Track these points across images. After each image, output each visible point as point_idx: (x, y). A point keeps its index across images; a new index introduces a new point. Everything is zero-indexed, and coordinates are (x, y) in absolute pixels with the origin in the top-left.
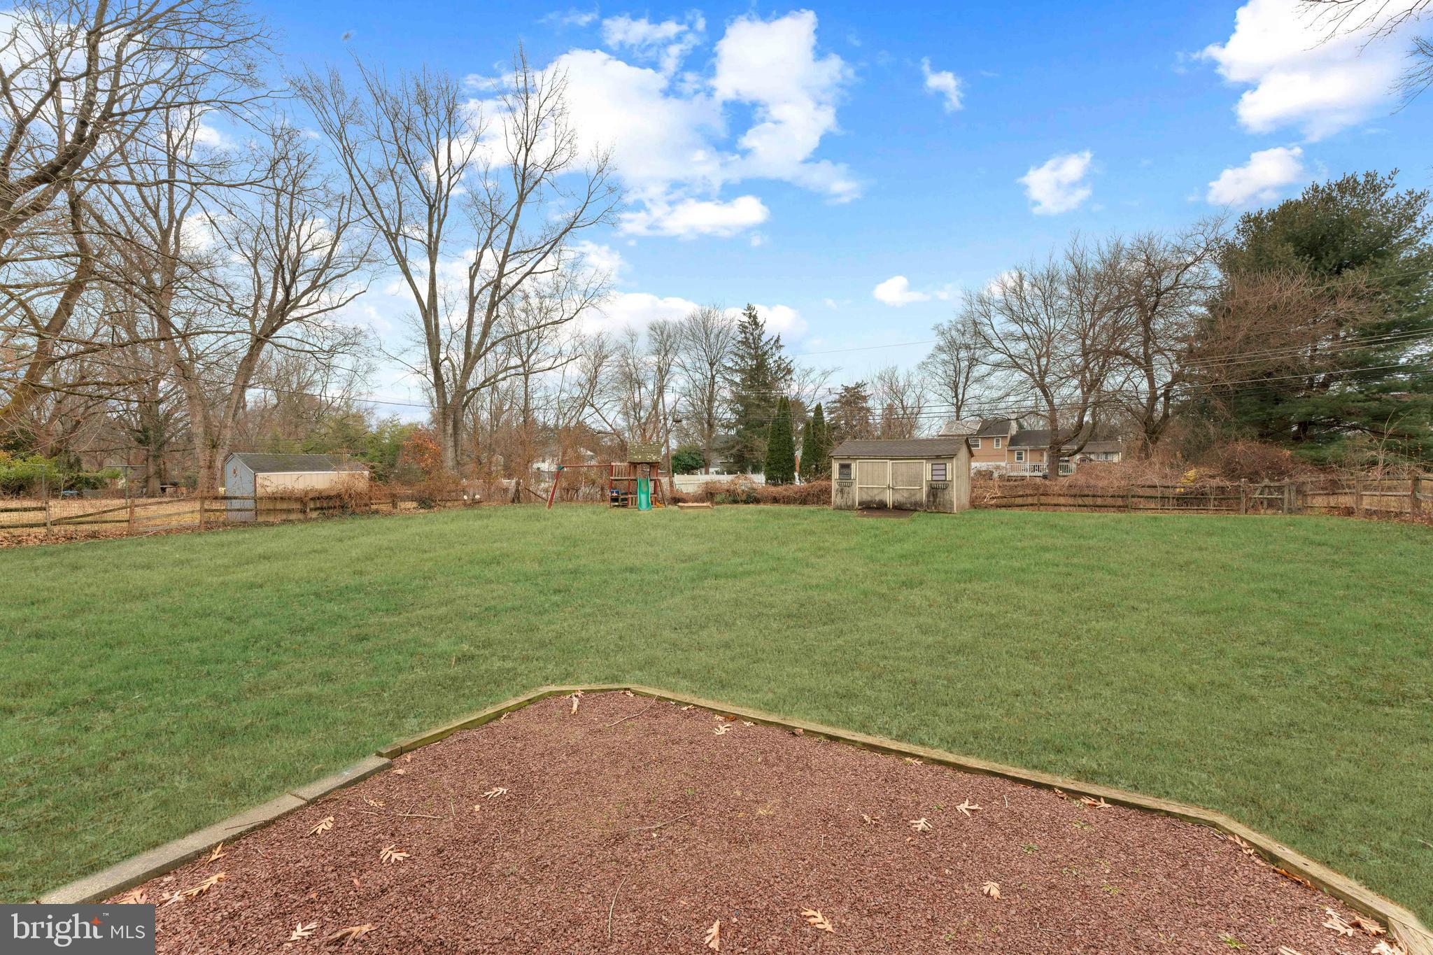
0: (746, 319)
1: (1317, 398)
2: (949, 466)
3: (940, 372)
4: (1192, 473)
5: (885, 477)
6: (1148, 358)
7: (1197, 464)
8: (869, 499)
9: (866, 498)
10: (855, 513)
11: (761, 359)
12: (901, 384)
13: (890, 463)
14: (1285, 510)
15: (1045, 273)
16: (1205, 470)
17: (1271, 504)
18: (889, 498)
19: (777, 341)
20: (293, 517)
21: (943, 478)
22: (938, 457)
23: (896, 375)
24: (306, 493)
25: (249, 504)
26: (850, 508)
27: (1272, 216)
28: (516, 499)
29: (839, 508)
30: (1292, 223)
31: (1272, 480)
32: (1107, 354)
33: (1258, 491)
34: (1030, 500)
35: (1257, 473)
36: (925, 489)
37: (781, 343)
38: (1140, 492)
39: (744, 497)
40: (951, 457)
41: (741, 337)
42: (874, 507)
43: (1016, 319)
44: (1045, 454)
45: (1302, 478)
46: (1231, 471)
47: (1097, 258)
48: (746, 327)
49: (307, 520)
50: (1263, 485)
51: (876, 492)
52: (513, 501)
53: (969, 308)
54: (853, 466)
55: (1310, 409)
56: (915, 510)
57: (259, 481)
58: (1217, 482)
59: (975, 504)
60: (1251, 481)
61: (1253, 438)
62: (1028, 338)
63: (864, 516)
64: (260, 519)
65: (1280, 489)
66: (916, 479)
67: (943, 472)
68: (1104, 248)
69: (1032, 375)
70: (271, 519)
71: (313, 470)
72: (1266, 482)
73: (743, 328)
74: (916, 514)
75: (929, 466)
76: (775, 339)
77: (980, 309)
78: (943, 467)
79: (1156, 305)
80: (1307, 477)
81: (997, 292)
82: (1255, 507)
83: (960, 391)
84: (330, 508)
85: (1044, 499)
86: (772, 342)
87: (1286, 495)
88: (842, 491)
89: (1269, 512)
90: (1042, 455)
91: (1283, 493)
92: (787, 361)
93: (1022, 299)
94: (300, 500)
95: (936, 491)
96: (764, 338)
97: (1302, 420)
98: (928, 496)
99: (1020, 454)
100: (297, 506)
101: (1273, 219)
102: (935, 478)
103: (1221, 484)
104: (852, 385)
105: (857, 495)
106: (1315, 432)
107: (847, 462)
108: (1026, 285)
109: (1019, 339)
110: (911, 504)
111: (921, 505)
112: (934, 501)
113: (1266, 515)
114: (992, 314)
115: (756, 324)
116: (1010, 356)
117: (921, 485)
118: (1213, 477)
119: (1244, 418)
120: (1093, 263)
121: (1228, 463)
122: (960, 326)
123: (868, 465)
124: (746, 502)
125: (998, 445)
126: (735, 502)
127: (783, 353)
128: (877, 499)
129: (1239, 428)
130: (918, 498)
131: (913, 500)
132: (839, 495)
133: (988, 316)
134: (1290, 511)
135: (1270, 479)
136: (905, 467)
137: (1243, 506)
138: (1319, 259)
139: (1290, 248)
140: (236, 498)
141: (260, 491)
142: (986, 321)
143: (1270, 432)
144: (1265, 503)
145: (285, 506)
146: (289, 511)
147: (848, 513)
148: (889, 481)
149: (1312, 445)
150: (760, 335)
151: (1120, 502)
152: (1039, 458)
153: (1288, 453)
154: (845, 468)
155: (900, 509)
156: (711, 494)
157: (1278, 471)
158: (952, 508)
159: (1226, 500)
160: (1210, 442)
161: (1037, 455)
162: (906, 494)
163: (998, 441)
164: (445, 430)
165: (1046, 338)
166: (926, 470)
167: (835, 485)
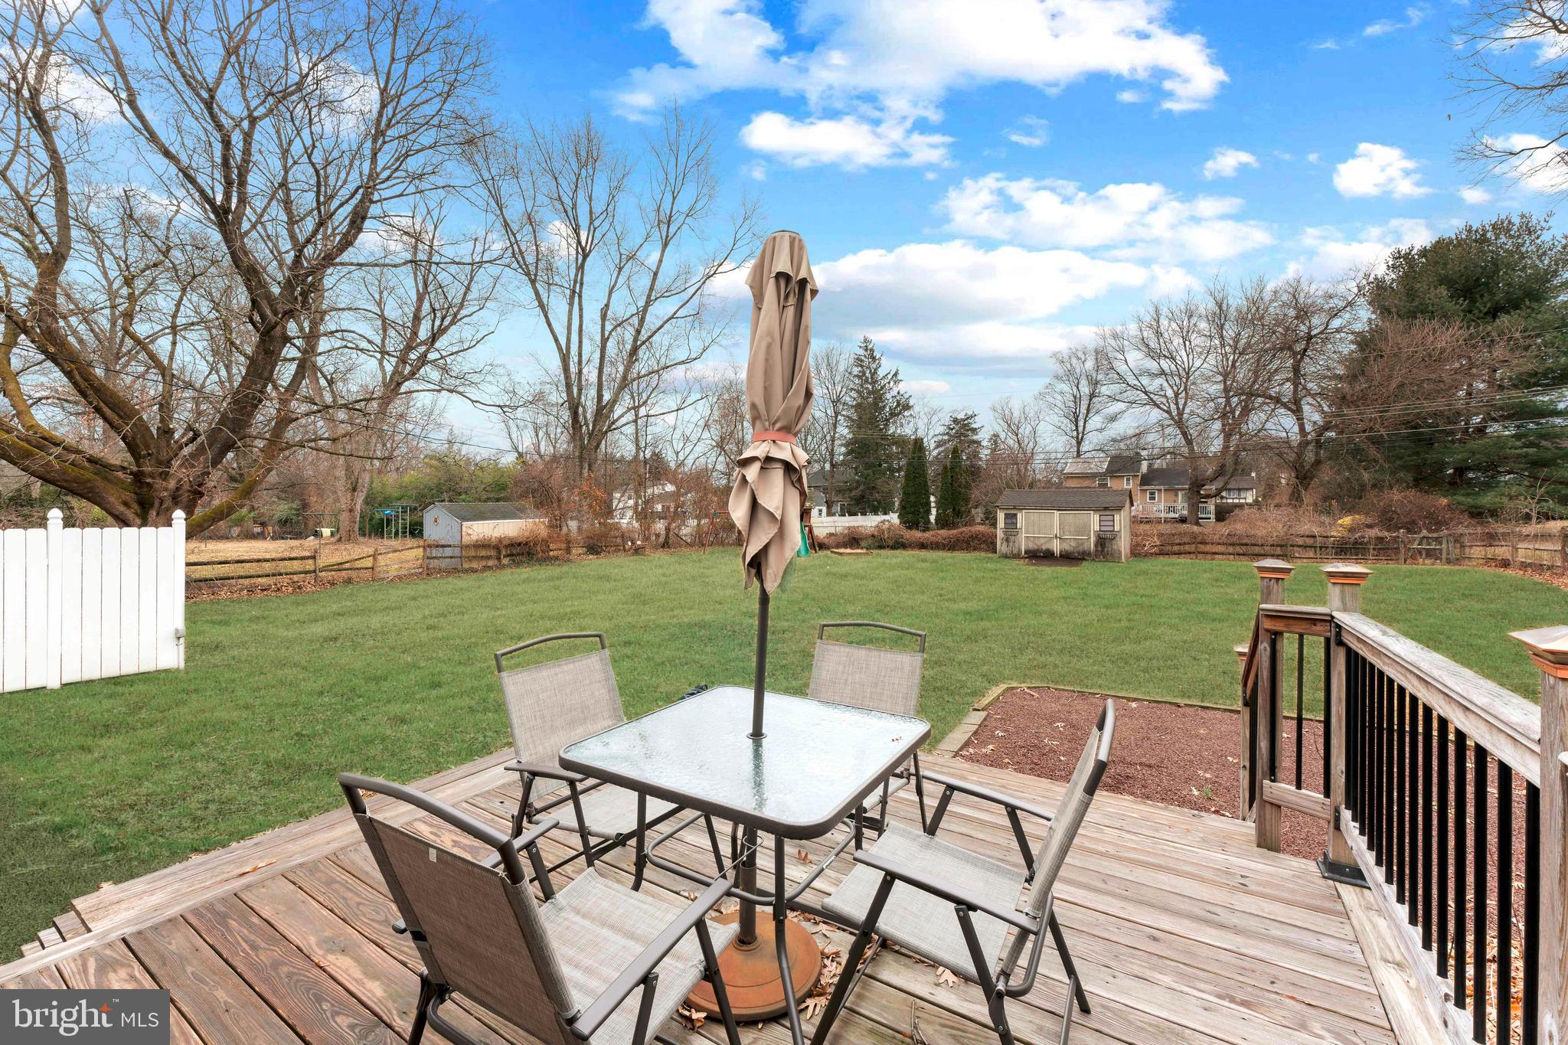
0: (862, 352)
1: (1474, 445)
2: (1117, 517)
3: (1059, 404)
4: (1347, 520)
5: (1052, 526)
6: (1297, 402)
7: (1349, 510)
8: (1036, 547)
9: (1032, 546)
10: (1022, 562)
11: (878, 395)
12: (1016, 414)
13: (1057, 513)
14: (1444, 559)
15: (1183, 307)
16: (1358, 518)
17: (1429, 554)
18: (1056, 547)
19: (896, 375)
20: (490, 563)
21: (1111, 529)
22: (1106, 509)
23: (1010, 405)
24: (500, 540)
25: (457, 552)
26: (1017, 556)
27: (1424, 253)
28: (666, 545)
29: (1005, 556)
30: (1445, 264)
31: (1430, 531)
32: (1251, 394)
33: (1417, 542)
34: (1187, 548)
35: (1414, 522)
36: (1093, 539)
37: (899, 377)
38: (1300, 541)
39: (891, 543)
40: (1119, 509)
41: (856, 370)
42: (1040, 556)
43: (1153, 354)
44: (1180, 494)
45: (1461, 530)
46: (1388, 520)
47: (1239, 294)
48: (862, 361)
49: (504, 567)
50: (1422, 535)
51: (1042, 541)
52: (663, 546)
53: (1102, 343)
54: (1019, 516)
55: (1466, 455)
56: (1083, 559)
57: (464, 529)
58: (1375, 532)
59: (1136, 552)
60: (1409, 531)
61: (1408, 487)
62: (1166, 375)
63: (1034, 565)
64: (466, 566)
65: (1438, 540)
66: (1084, 529)
67: (1111, 523)
68: (1247, 284)
69: (1169, 412)
70: (475, 565)
71: (504, 518)
72: (1424, 533)
73: (859, 361)
74: (1085, 563)
75: (1097, 517)
76: (892, 373)
77: (1113, 343)
78: (1111, 518)
79: (1305, 350)
80: (1465, 528)
81: (1133, 329)
82: (1414, 555)
83: (1081, 424)
84: (519, 554)
85: (1202, 548)
86: (890, 376)
87: (1444, 546)
88: (1007, 540)
89: (1428, 561)
90: (1176, 495)
91: (1441, 543)
92: (906, 396)
93: (1159, 334)
94: (497, 548)
95: (1104, 542)
96: (881, 373)
97: (1458, 465)
98: (1096, 545)
99: (1152, 494)
100: (493, 553)
101: (1424, 256)
102: (1103, 529)
103: (1380, 534)
104: (961, 416)
105: (1023, 544)
106: (1471, 475)
107: (1012, 512)
108: (1164, 322)
109: (1156, 375)
110: (1079, 553)
111: (1089, 554)
112: (1102, 551)
113: (1425, 565)
114: (1126, 349)
115: (874, 359)
116: (1146, 393)
117: (1089, 535)
118: (1370, 526)
119: (1398, 463)
120: (1236, 301)
121: (1384, 512)
122: (1080, 354)
123: (1036, 516)
124: (893, 548)
125: (1128, 484)
126: (881, 547)
127: (902, 387)
128: (1044, 548)
129: (1393, 473)
130: (1086, 547)
131: (1081, 549)
132: (1005, 544)
133: (1122, 351)
134: (1449, 562)
135: (1427, 529)
136: (1071, 517)
137: (1402, 557)
138: (1473, 301)
139: (1443, 291)
140: (450, 546)
141: (466, 540)
142: (1120, 356)
143: (1425, 478)
144: (1424, 553)
145: (483, 553)
146: (488, 558)
147: (1016, 562)
148: (1056, 531)
149: (1469, 491)
150: (876, 369)
151: (1278, 551)
152: (1174, 498)
153: (1444, 501)
154: (1011, 518)
155: (1069, 558)
156: (854, 539)
157: (1436, 522)
158: (1120, 557)
159: (1385, 550)
160: (1363, 488)
161: (1171, 495)
162: (1073, 544)
163: (1128, 480)
164: (581, 474)
165: (1183, 374)
166: (1094, 521)
167: (1000, 534)
